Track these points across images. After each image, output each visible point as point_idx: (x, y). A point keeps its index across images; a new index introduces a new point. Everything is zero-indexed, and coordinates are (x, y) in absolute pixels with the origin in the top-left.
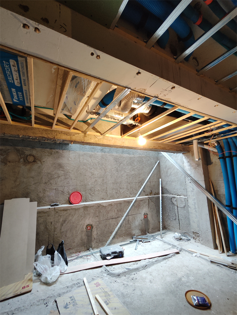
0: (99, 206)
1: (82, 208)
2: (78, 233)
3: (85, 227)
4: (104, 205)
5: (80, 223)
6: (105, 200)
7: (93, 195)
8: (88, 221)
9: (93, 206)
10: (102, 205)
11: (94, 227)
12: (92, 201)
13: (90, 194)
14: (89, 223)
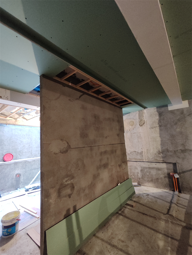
0: (26, 162)
1: (13, 163)
2: (10, 180)
3: (15, 175)
4: (29, 161)
5: (11, 173)
6: (30, 158)
7: (22, 155)
8: (17, 172)
9: (21, 162)
10: (28, 161)
11: (22, 175)
12: (21, 159)
13: (20, 155)
14: (18, 173)
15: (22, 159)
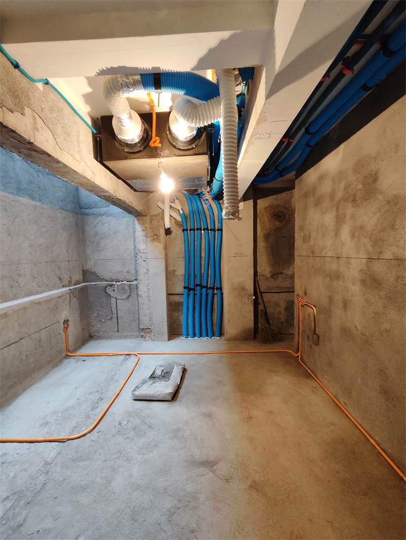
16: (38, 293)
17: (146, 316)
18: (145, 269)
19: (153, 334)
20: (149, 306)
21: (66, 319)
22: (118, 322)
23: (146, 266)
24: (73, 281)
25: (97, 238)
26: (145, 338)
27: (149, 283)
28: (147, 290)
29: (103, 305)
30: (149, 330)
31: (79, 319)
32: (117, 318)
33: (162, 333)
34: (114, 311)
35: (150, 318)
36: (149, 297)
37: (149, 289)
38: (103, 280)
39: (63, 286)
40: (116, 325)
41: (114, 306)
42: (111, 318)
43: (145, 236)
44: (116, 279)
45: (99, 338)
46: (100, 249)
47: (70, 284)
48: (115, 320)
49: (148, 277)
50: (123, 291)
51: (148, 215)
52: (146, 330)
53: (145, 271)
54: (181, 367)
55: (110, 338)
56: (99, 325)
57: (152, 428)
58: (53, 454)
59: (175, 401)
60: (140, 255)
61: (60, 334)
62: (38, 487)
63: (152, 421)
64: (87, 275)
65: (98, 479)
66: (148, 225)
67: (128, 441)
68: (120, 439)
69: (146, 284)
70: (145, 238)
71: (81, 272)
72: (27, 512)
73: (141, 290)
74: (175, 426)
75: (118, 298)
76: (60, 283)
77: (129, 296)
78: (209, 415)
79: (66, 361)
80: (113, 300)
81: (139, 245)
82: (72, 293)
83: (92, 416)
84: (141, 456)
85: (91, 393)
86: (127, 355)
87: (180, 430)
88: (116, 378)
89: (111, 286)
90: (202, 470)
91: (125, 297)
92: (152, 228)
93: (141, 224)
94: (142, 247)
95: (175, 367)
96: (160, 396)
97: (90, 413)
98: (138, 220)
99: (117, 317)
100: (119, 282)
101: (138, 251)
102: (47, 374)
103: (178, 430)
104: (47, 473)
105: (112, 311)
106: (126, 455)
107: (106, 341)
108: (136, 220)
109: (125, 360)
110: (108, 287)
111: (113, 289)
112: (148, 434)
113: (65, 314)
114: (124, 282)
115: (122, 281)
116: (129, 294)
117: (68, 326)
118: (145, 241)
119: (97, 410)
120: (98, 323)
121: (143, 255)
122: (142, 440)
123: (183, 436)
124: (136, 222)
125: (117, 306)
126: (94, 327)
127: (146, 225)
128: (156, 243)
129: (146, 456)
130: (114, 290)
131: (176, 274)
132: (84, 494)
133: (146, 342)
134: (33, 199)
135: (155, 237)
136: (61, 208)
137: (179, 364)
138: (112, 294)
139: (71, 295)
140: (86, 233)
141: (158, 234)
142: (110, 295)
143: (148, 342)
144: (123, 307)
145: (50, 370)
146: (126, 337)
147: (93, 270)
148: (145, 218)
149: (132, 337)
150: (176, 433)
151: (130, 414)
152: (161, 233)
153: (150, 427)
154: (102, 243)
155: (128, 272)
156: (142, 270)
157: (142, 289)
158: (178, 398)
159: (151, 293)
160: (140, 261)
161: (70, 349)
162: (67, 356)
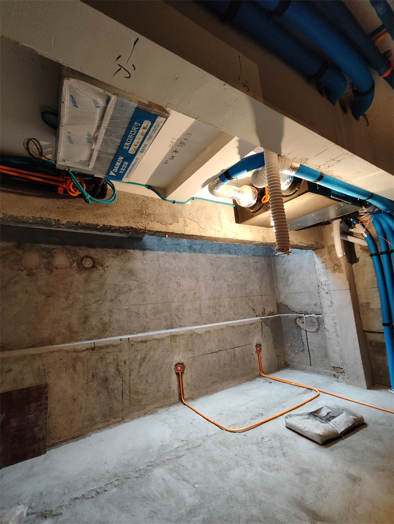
1: (168, 337)
3: (173, 367)
4: (199, 332)
5: (167, 361)
6: (199, 324)
7: (181, 317)
8: (177, 358)
9: (183, 335)
10: (195, 331)
11: (187, 366)
12: (181, 326)
13: (178, 317)
14: (178, 361)
15: (183, 327)
16: (234, 319)
17: (336, 353)
18: (329, 302)
19: (346, 376)
20: (338, 342)
21: (258, 343)
22: (309, 355)
23: (329, 299)
24: (267, 312)
25: (285, 275)
26: (338, 378)
27: (334, 317)
28: (333, 325)
29: (295, 336)
30: (342, 370)
31: (273, 345)
32: (309, 351)
33: (358, 377)
34: (305, 344)
35: (341, 356)
36: (336, 331)
37: (335, 323)
38: (293, 312)
39: (257, 316)
40: (309, 358)
41: (304, 338)
42: (303, 350)
43: (325, 268)
44: (305, 312)
45: (294, 368)
46: (289, 284)
47: (263, 314)
48: (306, 352)
49: (333, 310)
50: (312, 324)
51: (326, 246)
52: (338, 369)
53: (329, 304)
54: (351, 417)
55: (303, 370)
56: (293, 355)
57: (285, 456)
58: (213, 433)
59: (326, 447)
60: (323, 287)
61: (253, 355)
62: (197, 445)
63: (289, 451)
64: (281, 307)
65: (225, 462)
66: (327, 257)
67: (259, 453)
68: (255, 448)
69: (331, 318)
70: (325, 270)
71: (276, 305)
72: (185, 453)
73: (327, 324)
74: (308, 467)
75: (307, 330)
76: (254, 313)
77: (318, 330)
78: (355, 480)
79: (258, 379)
80: (303, 332)
81: (320, 277)
82: (264, 322)
83: (247, 422)
84: (261, 469)
85: (259, 408)
86: (308, 389)
87: (309, 472)
88: (284, 404)
89: (300, 318)
90: (303, 515)
91: (314, 330)
92: (331, 259)
93: (320, 256)
94: (323, 279)
95: (344, 414)
96: (309, 434)
97: (249, 420)
98: (316, 253)
99: (309, 349)
100: (308, 314)
101: (320, 284)
102: (240, 383)
103: (308, 471)
104: (204, 441)
105: (303, 343)
106: (251, 461)
107: (300, 372)
108: (314, 254)
109: (304, 393)
110: (298, 319)
111: (302, 321)
112: (278, 458)
113: (257, 339)
114: (312, 315)
115: (311, 314)
116: (317, 327)
117: (261, 349)
118: (325, 273)
119: (254, 421)
120: (292, 353)
121: (325, 287)
122: (270, 459)
123: (308, 478)
124: (315, 255)
125: (307, 339)
126: (289, 356)
127: (325, 257)
128: (337, 274)
129: (265, 472)
130: (303, 323)
131: (371, 307)
132: (212, 465)
133: (338, 383)
134: (230, 253)
135: (336, 267)
136: (253, 255)
137: (350, 413)
138: (302, 326)
139: (263, 323)
140: (277, 271)
141: (339, 264)
142: (300, 327)
143: (341, 383)
144: (313, 340)
145: (244, 382)
146: (319, 373)
147: (284, 303)
148: (323, 250)
149: (325, 374)
150: (304, 472)
151: (275, 436)
152: (342, 263)
153: (284, 454)
154: (290, 278)
155: (315, 305)
156: (326, 303)
157: (328, 322)
158: (332, 447)
159: (338, 328)
160: (323, 293)
161: (264, 371)
162: (260, 376)
